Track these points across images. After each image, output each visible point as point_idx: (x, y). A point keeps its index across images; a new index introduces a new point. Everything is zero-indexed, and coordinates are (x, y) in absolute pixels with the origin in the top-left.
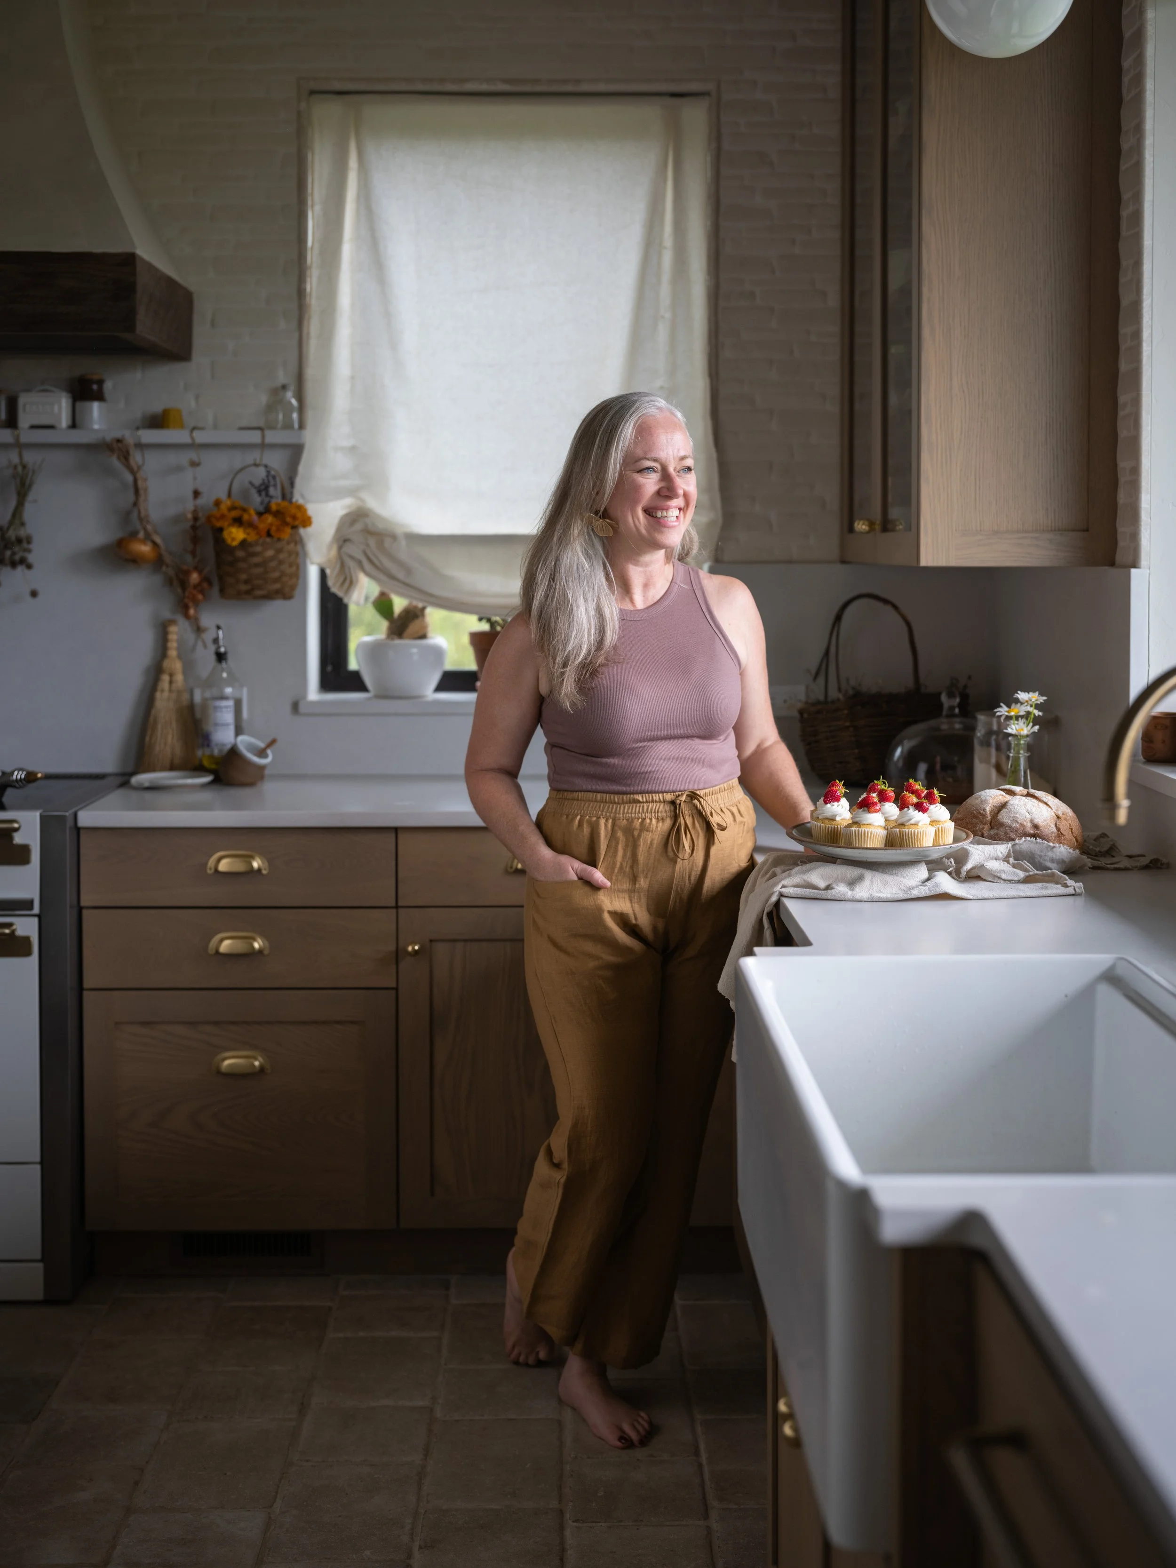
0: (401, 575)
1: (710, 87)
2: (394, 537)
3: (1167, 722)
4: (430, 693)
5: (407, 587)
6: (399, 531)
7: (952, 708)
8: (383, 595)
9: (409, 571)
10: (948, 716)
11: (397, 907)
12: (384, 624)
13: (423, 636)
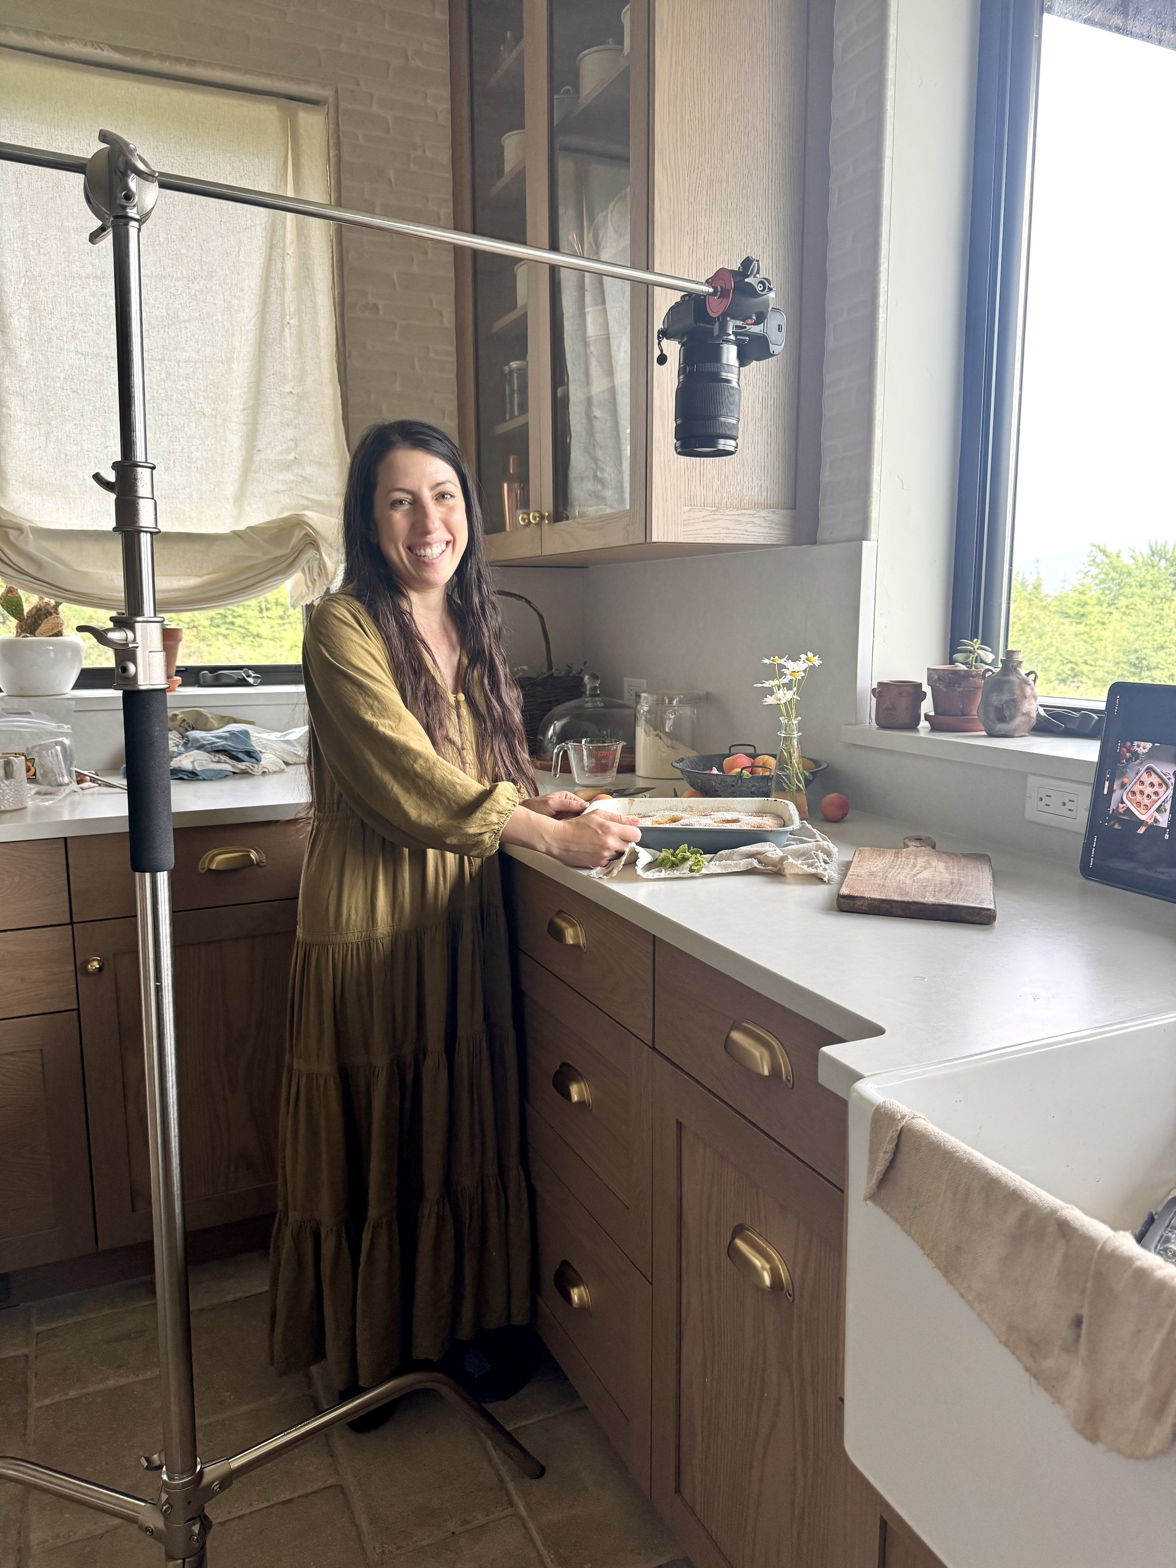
0: (31, 570)
1: (327, 93)
2: (20, 529)
3: (909, 689)
4: (70, 692)
5: (39, 582)
6: (26, 525)
7: (595, 688)
8: (10, 590)
9: (39, 564)
10: (590, 696)
11: (72, 923)
12: (13, 622)
13: (59, 634)
